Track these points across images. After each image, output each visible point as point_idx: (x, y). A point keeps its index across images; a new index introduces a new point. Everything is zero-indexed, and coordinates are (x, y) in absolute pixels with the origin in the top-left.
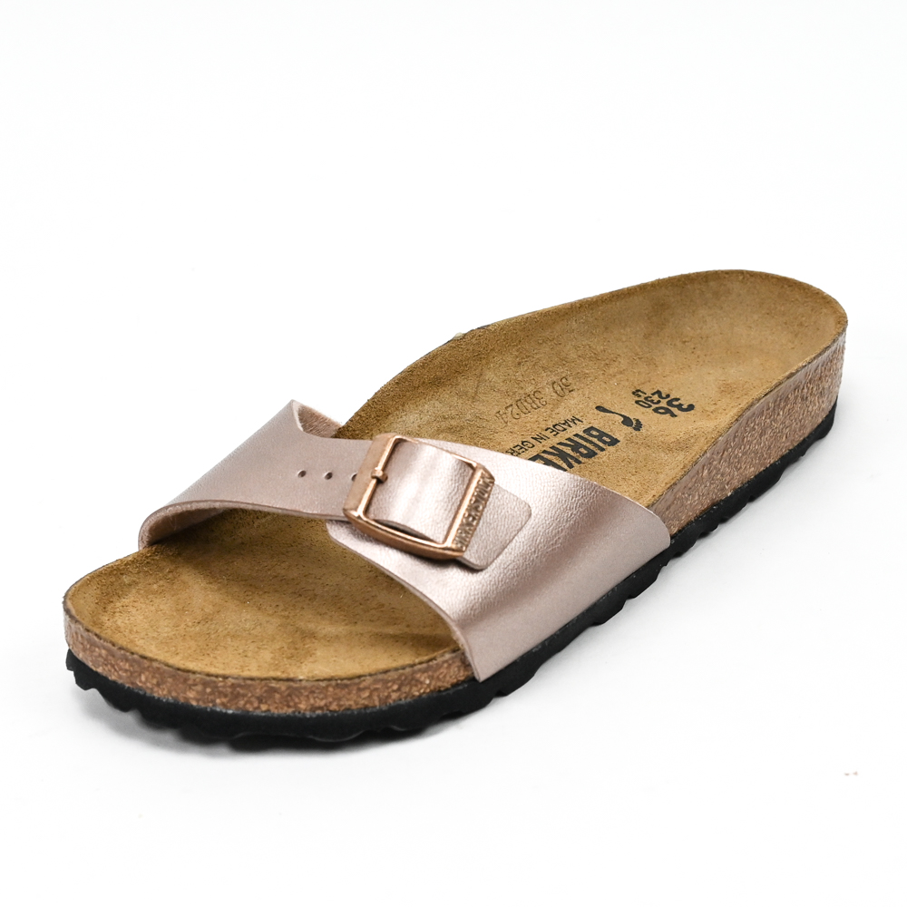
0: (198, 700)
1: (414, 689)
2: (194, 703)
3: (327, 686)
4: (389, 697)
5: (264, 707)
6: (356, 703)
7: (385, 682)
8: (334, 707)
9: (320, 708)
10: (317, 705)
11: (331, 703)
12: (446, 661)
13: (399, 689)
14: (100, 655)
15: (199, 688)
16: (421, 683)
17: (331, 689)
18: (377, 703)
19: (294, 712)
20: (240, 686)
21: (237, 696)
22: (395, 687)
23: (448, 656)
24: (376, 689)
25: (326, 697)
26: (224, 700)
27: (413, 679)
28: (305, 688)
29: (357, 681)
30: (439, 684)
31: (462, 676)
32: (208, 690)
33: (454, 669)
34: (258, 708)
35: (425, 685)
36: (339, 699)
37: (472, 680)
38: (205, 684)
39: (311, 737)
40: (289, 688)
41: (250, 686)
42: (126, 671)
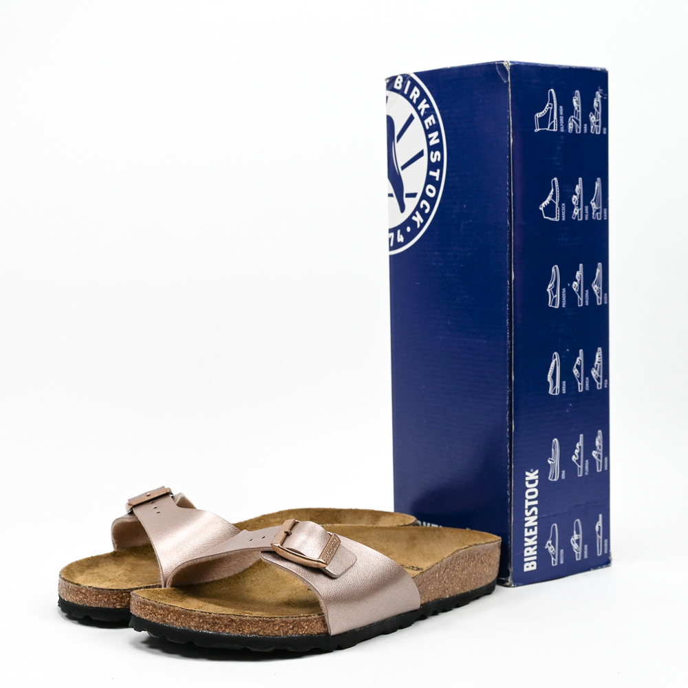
0: (195, 627)
1: (300, 630)
2: (193, 628)
3: (259, 621)
4: (287, 632)
5: (227, 631)
6: (272, 632)
7: (286, 623)
8: (261, 633)
9: (255, 633)
10: (253, 631)
11: (260, 631)
12: (316, 619)
13: (293, 628)
14: (149, 609)
15: (197, 619)
16: (304, 628)
17: (260, 622)
18: (282, 634)
19: (242, 634)
20: (218, 619)
21: (215, 624)
22: (291, 627)
23: (317, 616)
24: (282, 626)
25: (258, 627)
26: (208, 626)
27: (300, 624)
28: (248, 621)
29: (273, 619)
30: (312, 631)
31: (322, 630)
32: (201, 621)
33: (319, 624)
34: (224, 631)
35: (305, 630)
36: (264, 629)
37: (327, 634)
38: (200, 617)
39: (249, 647)
40: (240, 620)
41: (222, 618)
42: (161, 615)
